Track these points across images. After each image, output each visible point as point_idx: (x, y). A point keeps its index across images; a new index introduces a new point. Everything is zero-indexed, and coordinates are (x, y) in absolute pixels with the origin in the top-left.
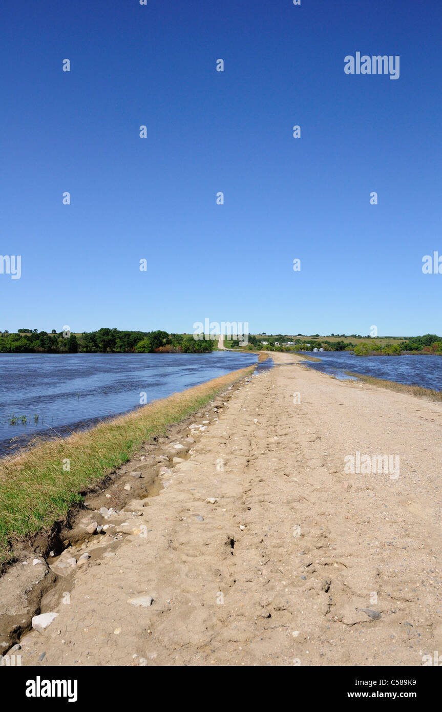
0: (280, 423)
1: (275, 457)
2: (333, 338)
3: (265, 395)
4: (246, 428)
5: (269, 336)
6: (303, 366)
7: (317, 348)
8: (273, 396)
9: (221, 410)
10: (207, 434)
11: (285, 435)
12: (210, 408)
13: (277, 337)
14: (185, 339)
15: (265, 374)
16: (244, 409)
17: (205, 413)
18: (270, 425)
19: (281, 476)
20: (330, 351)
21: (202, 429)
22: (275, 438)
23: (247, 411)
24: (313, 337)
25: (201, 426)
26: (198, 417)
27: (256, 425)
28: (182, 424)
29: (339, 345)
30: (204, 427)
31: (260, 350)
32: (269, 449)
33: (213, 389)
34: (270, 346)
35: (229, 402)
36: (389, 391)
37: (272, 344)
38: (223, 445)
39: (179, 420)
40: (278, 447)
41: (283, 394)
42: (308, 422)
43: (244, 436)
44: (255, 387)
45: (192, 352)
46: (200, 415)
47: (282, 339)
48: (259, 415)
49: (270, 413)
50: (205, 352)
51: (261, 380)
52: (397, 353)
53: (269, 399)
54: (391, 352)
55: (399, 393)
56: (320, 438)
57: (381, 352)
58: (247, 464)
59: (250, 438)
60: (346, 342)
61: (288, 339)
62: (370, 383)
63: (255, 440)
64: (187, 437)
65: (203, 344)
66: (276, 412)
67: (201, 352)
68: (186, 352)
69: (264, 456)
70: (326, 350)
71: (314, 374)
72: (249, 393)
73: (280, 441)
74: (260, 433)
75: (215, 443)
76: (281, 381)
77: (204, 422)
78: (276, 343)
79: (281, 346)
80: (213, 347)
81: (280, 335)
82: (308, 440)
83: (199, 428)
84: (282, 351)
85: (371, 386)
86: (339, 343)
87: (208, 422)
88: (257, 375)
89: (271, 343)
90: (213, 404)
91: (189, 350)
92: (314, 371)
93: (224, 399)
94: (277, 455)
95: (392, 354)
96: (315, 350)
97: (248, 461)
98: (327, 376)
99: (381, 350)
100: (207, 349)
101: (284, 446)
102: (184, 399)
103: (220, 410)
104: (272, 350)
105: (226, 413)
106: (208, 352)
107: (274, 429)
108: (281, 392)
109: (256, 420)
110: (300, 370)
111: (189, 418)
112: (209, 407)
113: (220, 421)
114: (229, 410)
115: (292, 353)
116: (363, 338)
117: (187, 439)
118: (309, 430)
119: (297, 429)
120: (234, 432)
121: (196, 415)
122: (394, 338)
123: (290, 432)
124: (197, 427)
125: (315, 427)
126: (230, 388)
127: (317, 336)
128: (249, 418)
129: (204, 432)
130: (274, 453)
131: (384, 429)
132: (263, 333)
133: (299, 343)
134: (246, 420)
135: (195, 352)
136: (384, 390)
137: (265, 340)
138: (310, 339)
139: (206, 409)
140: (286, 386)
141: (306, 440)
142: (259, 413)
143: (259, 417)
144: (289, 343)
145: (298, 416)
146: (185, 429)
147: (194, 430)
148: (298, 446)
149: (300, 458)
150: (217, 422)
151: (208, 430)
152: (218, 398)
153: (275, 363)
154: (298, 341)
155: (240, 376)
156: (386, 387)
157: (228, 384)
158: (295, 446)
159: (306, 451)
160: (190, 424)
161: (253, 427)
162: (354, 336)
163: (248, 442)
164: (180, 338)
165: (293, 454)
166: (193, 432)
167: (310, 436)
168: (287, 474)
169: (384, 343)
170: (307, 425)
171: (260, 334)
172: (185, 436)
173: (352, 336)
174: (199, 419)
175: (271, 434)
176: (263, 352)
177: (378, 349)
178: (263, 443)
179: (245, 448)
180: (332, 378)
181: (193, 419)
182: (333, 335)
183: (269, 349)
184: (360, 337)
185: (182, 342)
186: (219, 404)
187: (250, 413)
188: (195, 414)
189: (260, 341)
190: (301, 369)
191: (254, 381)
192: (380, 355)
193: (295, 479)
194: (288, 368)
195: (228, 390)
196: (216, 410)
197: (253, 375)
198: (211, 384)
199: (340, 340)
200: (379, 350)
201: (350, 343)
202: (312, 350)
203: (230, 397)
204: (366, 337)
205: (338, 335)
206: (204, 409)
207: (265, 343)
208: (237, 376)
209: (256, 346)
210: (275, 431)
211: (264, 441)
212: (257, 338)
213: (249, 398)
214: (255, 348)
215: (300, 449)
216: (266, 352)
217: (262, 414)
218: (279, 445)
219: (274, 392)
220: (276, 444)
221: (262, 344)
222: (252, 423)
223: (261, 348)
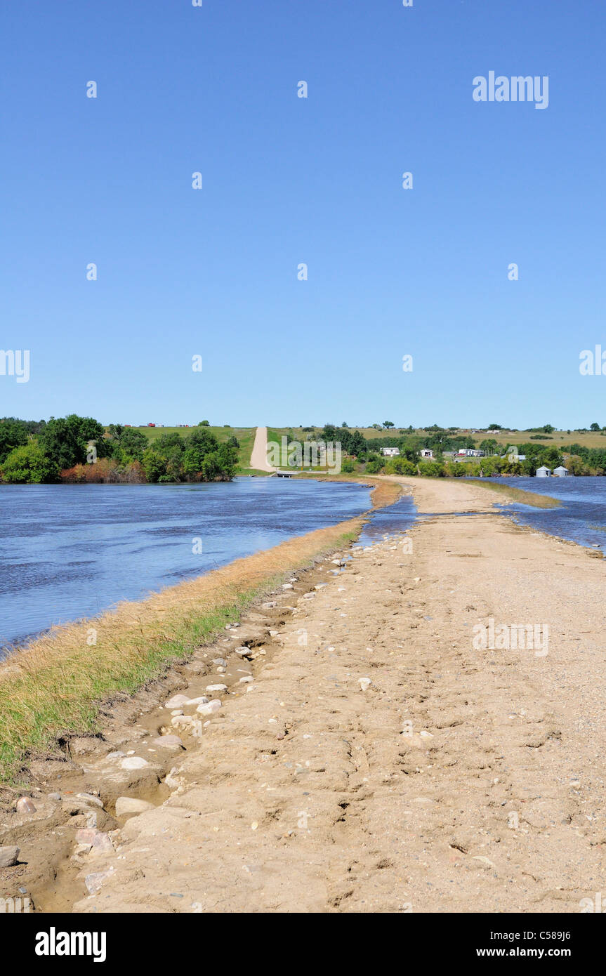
0: (436, 691)
1: (423, 793)
2: (597, 435)
3: (394, 605)
4: (336, 704)
5: (402, 431)
6: (506, 520)
7: (547, 465)
8: (417, 610)
9: (262, 650)
10: (220, 725)
11: (453, 725)
12: (228, 645)
13: (426, 435)
14: (151, 441)
15: (390, 545)
16: (331, 649)
17: (214, 661)
18: (408, 696)
19: (442, 851)
20: (588, 474)
21: (206, 709)
22: (425, 734)
23: (339, 653)
24: (534, 435)
25: (199, 700)
26: (193, 673)
27: (366, 695)
28: (143, 695)
30: (211, 703)
31: (376, 472)
32: (405, 767)
33: (237, 588)
34: (406, 462)
35: (284, 628)
37: (411, 456)
38: (268, 756)
39: (135, 684)
40: (431, 761)
41: (445, 602)
42: (522, 685)
43: (331, 729)
44: (362, 583)
45: (173, 481)
46: (197, 666)
47: (440, 439)
48: (375, 665)
49: (407, 658)
50: (211, 481)
51: (378, 561)
53: (405, 619)
56: (558, 735)
58: (339, 812)
59: (349, 735)
61: (460, 439)
63: (364, 740)
64: (161, 734)
65: (207, 456)
66: (424, 658)
67: (202, 480)
68: (154, 479)
69: (388, 789)
70: (574, 471)
71: (538, 543)
72: (344, 600)
73: (439, 743)
74: (379, 720)
75: (246, 752)
76: (440, 565)
77: (211, 688)
78: (423, 452)
79: (441, 460)
80: (236, 465)
81: (436, 428)
82: (524, 741)
83: (196, 706)
84: (442, 475)
87: (221, 687)
88: (368, 549)
89: (407, 453)
90: (238, 634)
91: (164, 473)
92: (537, 535)
93: (268, 620)
94: (431, 787)
96: (542, 472)
97: (344, 806)
98: (579, 550)
100: (217, 470)
101: (449, 759)
102: (151, 620)
103: (257, 653)
104: (413, 474)
105: (275, 659)
106: (223, 480)
107: (420, 707)
108: (440, 598)
109: (364, 682)
110: (494, 529)
111: (166, 678)
112: (225, 644)
113: (260, 686)
114: (285, 651)
115: (472, 481)
117: (160, 741)
118: (523, 712)
119: (489, 708)
120: (299, 717)
121: (188, 667)
123: (469, 717)
124: (189, 702)
125: (544, 701)
126: (289, 586)
127: (548, 429)
128: (345, 675)
129: (210, 717)
130: (418, 779)
132: (387, 424)
133: (492, 449)
134: (334, 680)
135: (183, 479)
137: (391, 443)
138: (526, 440)
139: (216, 650)
140: (455, 579)
141: (517, 742)
142: (374, 660)
143: (374, 671)
144: (461, 451)
145: (493, 669)
146: (153, 709)
147: (179, 712)
148: (492, 758)
149: (498, 795)
150: (250, 688)
151: (222, 711)
152: (254, 617)
153: (420, 511)
154: (489, 447)
155: (318, 548)
157: (282, 574)
158: (485, 760)
159: (517, 776)
160: (169, 694)
161: (357, 702)
163: (341, 746)
164: (137, 438)
165: (477, 783)
166: (176, 719)
167: (528, 729)
168: (461, 842)
170: (520, 695)
171: (375, 426)
172: (154, 732)
174: (196, 679)
175: (410, 721)
176: (386, 477)
178: (386, 750)
179: (335, 764)
180: (595, 556)
181: (177, 681)
182: (595, 427)
183: (403, 469)
185: (144, 452)
186: (255, 632)
187: (349, 661)
188: (185, 663)
189: (376, 446)
190: (499, 527)
191: (358, 565)
193: (486, 860)
194: (459, 526)
195: (281, 591)
196: (246, 650)
197: (356, 548)
198: (231, 573)
202: (533, 473)
203: (288, 613)
206: (209, 650)
207: (391, 452)
208: (309, 551)
209: (363, 462)
210: (424, 714)
211: (389, 743)
212: (368, 437)
213: (343, 615)
214: (362, 466)
215: (498, 768)
216: (394, 478)
217: (384, 661)
218: (436, 755)
219: (419, 596)
220: (428, 753)
221: (382, 454)
222: (353, 689)
223: (378, 466)
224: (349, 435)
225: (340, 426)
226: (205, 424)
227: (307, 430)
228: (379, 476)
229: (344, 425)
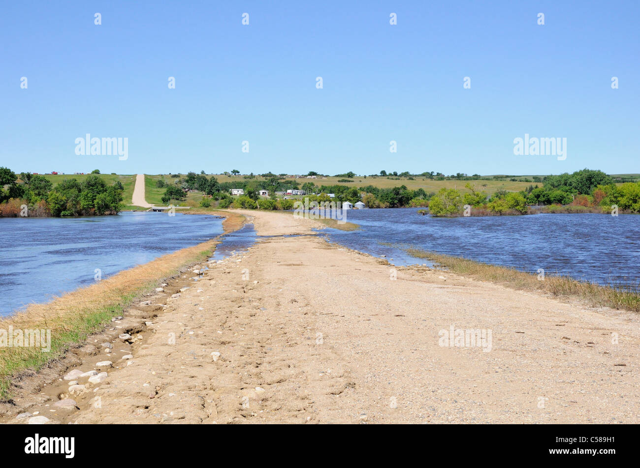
0: (267, 359)
2: (385, 179)
3: (238, 301)
4: (194, 371)
5: (245, 177)
6: (317, 239)
7: (350, 201)
8: (255, 304)
9: (140, 336)
10: (106, 390)
11: (279, 382)
12: (114, 333)
13: (263, 179)
14: (55, 185)
15: (236, 258)
16: (191, 333)
17: (103, 345)
18: (247, 364)
20: (378, 207)
21: (95, 379)
22: (258, 389)
23: (197, 336)
24: (341, 179)
25: (91, 373)
26: (86, 354)
27: (217, 364)
28: (46, 371)
29: (397, 194)
30: (100, 375)
31: (227, 207)
32: (244, 413)
33: (121, 291)
34: (248, 199)
35: (156, 320)
36: (500, 287)
37: (252, 195)
38: (142, 410)
39: (40, 363)
40: (263, 407)
41: (276, 297)
42: (328, 352)
43: (190, 389)
44: (215, 286)
45: (72, 215)
46: (89, 349)
47: (274, 183)
48: (223, 343)
49: (247, 337)
50: (102, 215)
51: (227, 270)
52: (519, 209)
53: (246, 310)
54: (505, 209)
55: (521, 292)
56: (353, 385)
57: (485, 208)
59: (204, 393)
60: (412, 187)
61: (287, 182)
62: (461, 272)
63: (215, 395)
64: (60, 399)
65: (98, 196)
66: (260, 337)
67: (95, 214)
68: (57, 214)
70: (369, 205)
71: (343, 256)
72: (202, 298)
73: (269, 395)
74: (226, 381)
75: (125, 408)
76: (272, 272)
77: (99, 364)
78: (261, 192)
79: (274, 198)
80: (121, 203)
81: (270, 175)
82: (329, 390)
83: (89, 377)
84: (275, 209)
85: (463, 278)
86: (396, 191)
87: (108, 363)
88: (221, 262)
89: (250, 193)
90: (121, 325)
91: (65, 209)
92: (342, 250)
93: (145, 314)
95: (509, 211)
96: (346, 205)
98: (371, 259)
99: (485, 204)
100: (107, 207)
101: (275, 406)
102: (53, 316)
103: (134, 339)
104: (254, 208)
105: (149, 341)
106: (111, 214)
107: (255, 371)
108: (272, 294)
109: (215, 355)
110: (312, 247)
111: (65, 358)
112: (111, 332)
113: (137, 361)
114: (157, 336)
116: (448, 178)
117: (59, 404)
118: (329, 371)
119: (305, 369)
120: (166, 381)
121: (82, 349)
122: (513, 179)
123: (291, 376)
124: (83, 375)
125: (345, 363)
126: (161, 289)
127: (350, 175)
128: (201, 351)
129: (99, 385)
131: (489, 363)
132: (235, 172)
133: (311, 190)
134: (193, 354)
135: (80, 214)
136: (490, 285)
137: (237, 186)
138: (335, 183)
139: (104, 336)
140: (283, 281)
141: (325, 391)
142: (223, 339)
143: (223, 347)
144: (289, 191)
145: (309, 342)
146: (54, 381)
147: (75, 382)
150: (129, 363)
151: (108, 380)
152: (133, 312)
153: (259, 234)
154: (308, 188)
155: (182, 262)
156: (495, 278)
157: (156, 281)
158: (300, 404)
160: (67, 369)
161: (210, 369)
162: (429, 176)
163: (197, 401)
164: (43, 183)
166: (73, 387)
167: (333, 382)
169: (490, 190)
170: (327, 359)
171: (226, 173)
172: (54, 397)
173: (423, 175)
174: (88, 358)
175: (248, 381)
176: (234, 211)
177: (478, 202)
178: (230, 401)
179: (192, 413)
180: (382, 263)
181: (74, 359)
182: (383, 173)
183: (246, 205)
184: (440, 177)
185: (49, 193)
186: (135, 323)
187: (205, 340)
188: (80, 347)
189: (227, 187)
190: (315, 245)
191: (212, 273)
192: (483, 214)
194: (287, 244)
195: (155, 293)
196: (127, 336)
197: (212, 261)
198: (116, 282)
199: (398, 184)
200: (481, 204)
201: (421, 190)
202: (340, 206)
203: (160, 309)
204: (453, 177)
205: (395, 174)
206: (99, 337)
207: (237, 192)
208: (176, 264)
209: (217, 199)
210: (258, 375)
211: (232, 396)
212: (221, 181)
213: (201, 308)
214: (216, 202)
215: (310, 410)
216: (240, 211)
217: (230, 340)
218: (267, 403)
219: (257, 294)
220: (260, 402)
221: (231, 194)
222: (207, 360)
223: (228, 203)
224: (206, 180)
225: (200, 173)
226: (97, 172)
227: (175, 176)
228: (229, 210)
229: (203, 172)
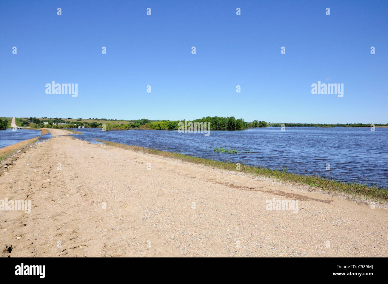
0: (52, 171)
1: (46, 191)
2: (91, 120)
3: (44, 155)
4: (28, 176)
5: (49, 119)
7: (80, 126)
8: (49, 155)
11: (55, 177)
12: (1, 165)
13: (54, 120)
15: (45, 143)
16: (28, 164)
18: (45, 173)
19: (50, 202)
20: (89, 128)
22: (48, 180)
23: (30, 165)
27: (36, 173)
29: (94, 124)
31: (42, 128)
32: (43, 187)
33: (5, 153)
34: (49, 125)
35: (17, 161)
37: (51, 124)
38: (9, 188)
41: (56, 153)
42: (71, 169)
43: (26, 181)
44: (37, 150)
47: (57, 121)
48: (38, 167)
49: (46, 165)
51: (42, 146)
52: (127, 129)
53: (47, 157)
54: (123, 129)
56: (77, 177)
57: (118, 128)
59: (31, 182)
60: (98, 122)
61: (62, 121)
62: (111, 145)
63: (34, 182)
66: (50, 165)
69: (39, 191)
70: (86, 127)
71: (78, 141)
72: (32, 154)
73: (52, 181)
74: (38, 178)
76: (56, 146)
78: (54, 123)
79: (57, 125)
80: (7, 126)
81: (56, 118)
82: (70, 179)
84: (58, 128)
85: (111, 147)
86: (94, 123)
88: (39, 143)
89: (50, 123)
90: (5, 163)
93: (13, 159)
94: (49, 190)
95: (124, 129)
96: (79, 127)
97: (27, 196)
98: (86, 142)
99: (118, 127)
101: (53, 184)
103: (9, 167)
104: (51, 128)
105: (14, 167)
107: (48, 174)
109: (35, 170)
110: (69, 140)
113: (8, 173)
115: (64, 129)
116: (108, 120)
118: (70, 173)
119: (63, 173)
120: (18, 179)
122: (126, 121)
123: (59, 176)
125: (75, 171)
126: (19, 152)
127: (81, 119)
128: (31, 169)
130: (46, 189)
131: (116, 169)
132: (45, 117)
134: (28, 171)
136: (118, 148)
137: (46, 121)
138: (76, 121)
140: (59, 149)
141: (69, 179)
142: (38, 166)
143: (38, 168)
144: (62, 123)
145: (65, 166)
148: (63, 183)
149: (63, 190)
150: (6, 174)
152: (9, 159)
153: (52, 135)
154: (68, 122)
155: (27, 144)
157: (18, 149)
158: (61, 183)
159: (68, 186)
161: (33, 175)
162: (103, 119)
165: (59, 188)
167: (71, 176)
168: (54, 200)
169: (120, 124)
171: (42, 118)
173: (102, 119)
175: (45, 177)
176: (45, 129)
177: (116, 127)
179: (26, 188)
180: (89, 143)
182: (90, 118)
183: (49, 127)
184: (106, 120)
186: (9, 162)
187: (32, 166)
189: (42, 122)
191: (36, 147)
192: (118, 130)
193: (59, 202)
194: (61, 138)
195: (17, 153)
196: (7, 166)
197: (36, 143)
199: (95, 121)
200: (117, 127)
201: (101, 123)
202: (77, 128)
204: (110, 120)
205: (94, 119)
207: (46, 123)
208: (25, 144)
209: (39, 125)
210: (48, 176)
211: (40, 182)
212: (40, 120)
213: (32, 157)
214: (39, 126)
215: (64, 185)
216: (47, 129)
217: (41, 166)
218: (51, 184)
219: (50, 152)
220: (49, 183)
221: (44, 124)
222: (33, 172)
223: (43, 126)
224: (36, 119)
225: (34, 118)
227: (26, 118)
228: (43, 128)
229: (35, 117)
